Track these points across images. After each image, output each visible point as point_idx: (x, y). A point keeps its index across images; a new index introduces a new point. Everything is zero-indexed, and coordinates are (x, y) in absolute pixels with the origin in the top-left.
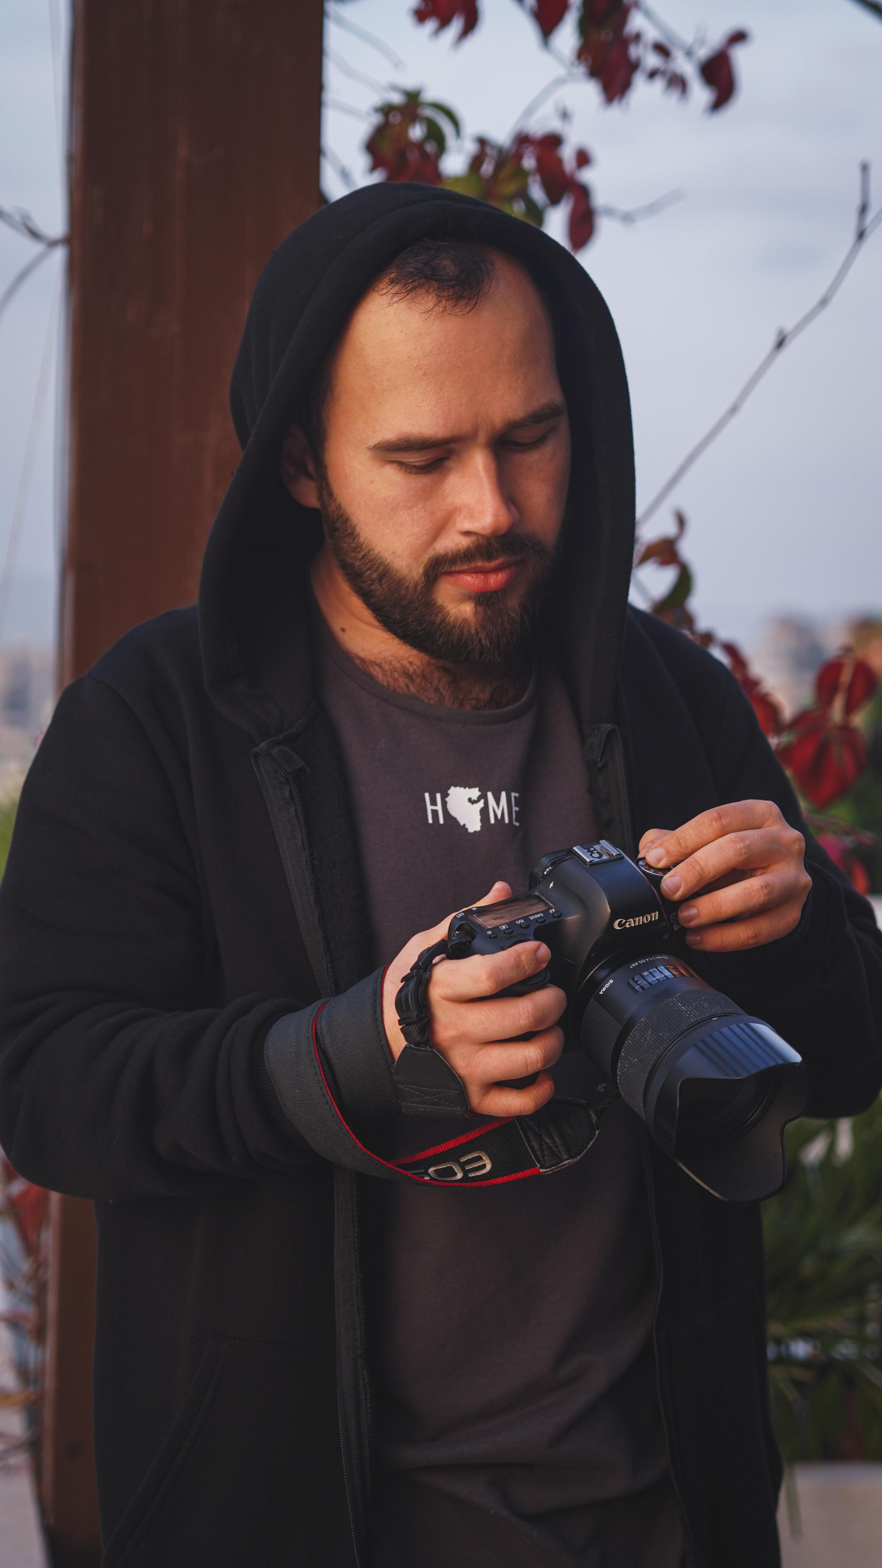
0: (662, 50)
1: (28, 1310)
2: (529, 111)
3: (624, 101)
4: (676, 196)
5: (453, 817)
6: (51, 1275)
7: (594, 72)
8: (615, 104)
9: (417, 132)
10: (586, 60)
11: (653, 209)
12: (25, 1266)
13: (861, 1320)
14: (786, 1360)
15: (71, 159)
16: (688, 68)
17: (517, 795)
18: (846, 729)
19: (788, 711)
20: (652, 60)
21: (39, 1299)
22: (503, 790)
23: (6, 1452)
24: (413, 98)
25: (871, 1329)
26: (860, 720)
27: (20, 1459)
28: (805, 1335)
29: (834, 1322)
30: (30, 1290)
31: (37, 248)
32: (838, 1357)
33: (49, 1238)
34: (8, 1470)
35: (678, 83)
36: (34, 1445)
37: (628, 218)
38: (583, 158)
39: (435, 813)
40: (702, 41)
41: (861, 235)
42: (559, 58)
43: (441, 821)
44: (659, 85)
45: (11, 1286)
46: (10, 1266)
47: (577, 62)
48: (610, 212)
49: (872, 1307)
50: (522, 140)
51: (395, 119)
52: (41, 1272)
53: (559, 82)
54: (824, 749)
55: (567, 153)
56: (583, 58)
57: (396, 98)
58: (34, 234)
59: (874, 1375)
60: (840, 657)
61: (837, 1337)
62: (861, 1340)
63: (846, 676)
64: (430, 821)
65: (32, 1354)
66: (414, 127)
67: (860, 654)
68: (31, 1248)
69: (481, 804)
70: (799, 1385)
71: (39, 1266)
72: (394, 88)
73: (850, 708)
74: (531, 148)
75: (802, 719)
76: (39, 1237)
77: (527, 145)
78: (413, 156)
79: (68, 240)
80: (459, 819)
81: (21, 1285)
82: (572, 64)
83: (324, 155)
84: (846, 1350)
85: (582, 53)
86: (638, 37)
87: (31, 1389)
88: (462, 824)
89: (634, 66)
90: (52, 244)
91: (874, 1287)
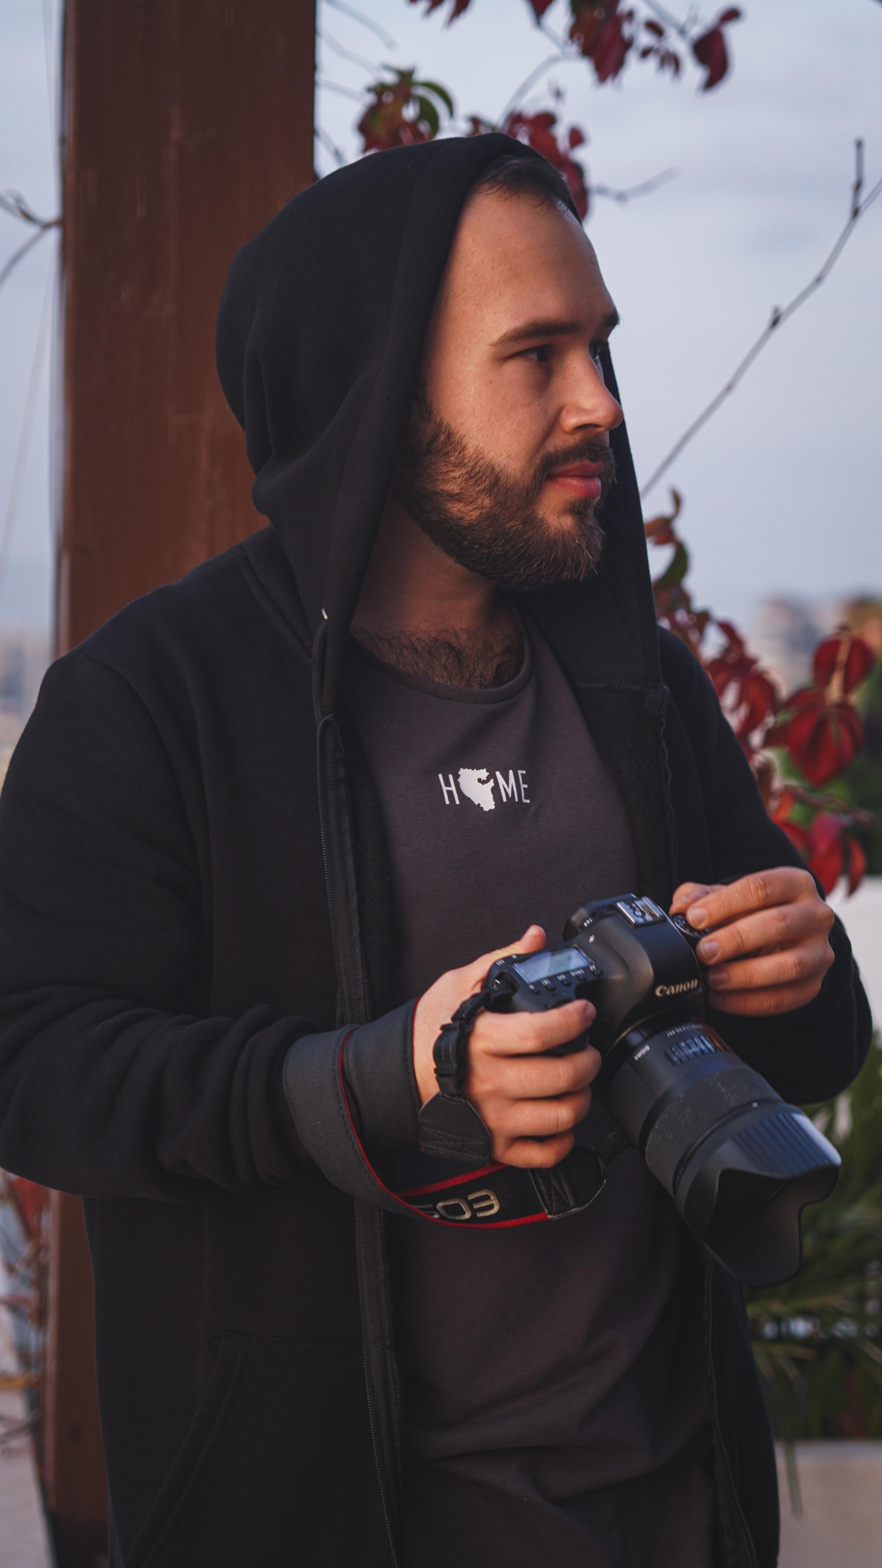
0: (654, 28)
1: (29, 1293)
2: (522, 90)
3: (617, 80)
4: (669, 175)
5: (466, 797)
6: (52, 1258)
7: (587, 51)
8: (609, 82)
9: (410, 112)
10: (579, 38)
11: (647, 188)
12: (26, 1250)
13: (861, 1298)
14: (784, 1338)
15: (63, 141)
16: (681, 47)
17: (524, 772)
18: (843, 706)
19: (784, 691)
20: (645, 39)
21: (40, 1284)
22: (510, 769)
23: (8, 1435)
24: (406, 77)
25: (871, 1306)
26: (856, 698)
27: (22, 1442)
28: (805, 1314)
29: (834, 1300)
30: (31, 1274)
31: (32, 230)
32: (838, 1334)
33: (49, 1221)
34: (10, 1453)
35: (671, 61)
36: (35, 1428)
37: (621, 197)
38: (577, 137)
39: (450, 793)
40: (694, 20)
41: (856, 212)
42: (552, 37)
43: (458, 802)
44: (652, 63)
45: (11, 1269)
46: (10, 1248)
47: (570, 42)
48: (603, 191)
49: (872, 1285)
50: (516, 119)
51: (388, 98)
52: (42, 1255)
53: (552, 61)
54: (821, 727)
55: (561, 132)
56: (575, 38)
57: (390, 78)
58: (28, 217)
59: (875, 1353)
60: (837, 634)
61: (838, 1314)
62: (861, 1318)
63: (843, 655)
64: (447, 802)
65: (34, 1339)
66: (408, 107)
67: (856, 632)
68: (31, 1231)
69: (491, 783)
70: (800, 1363)
71: (40, 1249)
72: (387, 68)
73: (848, 687)
74: (524, 128)
75: (799, 697)
76: (39, 1218)
77: (520, 124)
78: (407, 137)
79: (61, 223)
80: (473, 799)
81: (21, 1268)
82: (565, 43)
83: (318, 135)
84: (845, 1328)
85: (574, 32)
86: (630, 15)
87: (33, 1372)
88: (477, 804)
89: (627, 45)
90: (46, 226)
91: (873, 1266)
